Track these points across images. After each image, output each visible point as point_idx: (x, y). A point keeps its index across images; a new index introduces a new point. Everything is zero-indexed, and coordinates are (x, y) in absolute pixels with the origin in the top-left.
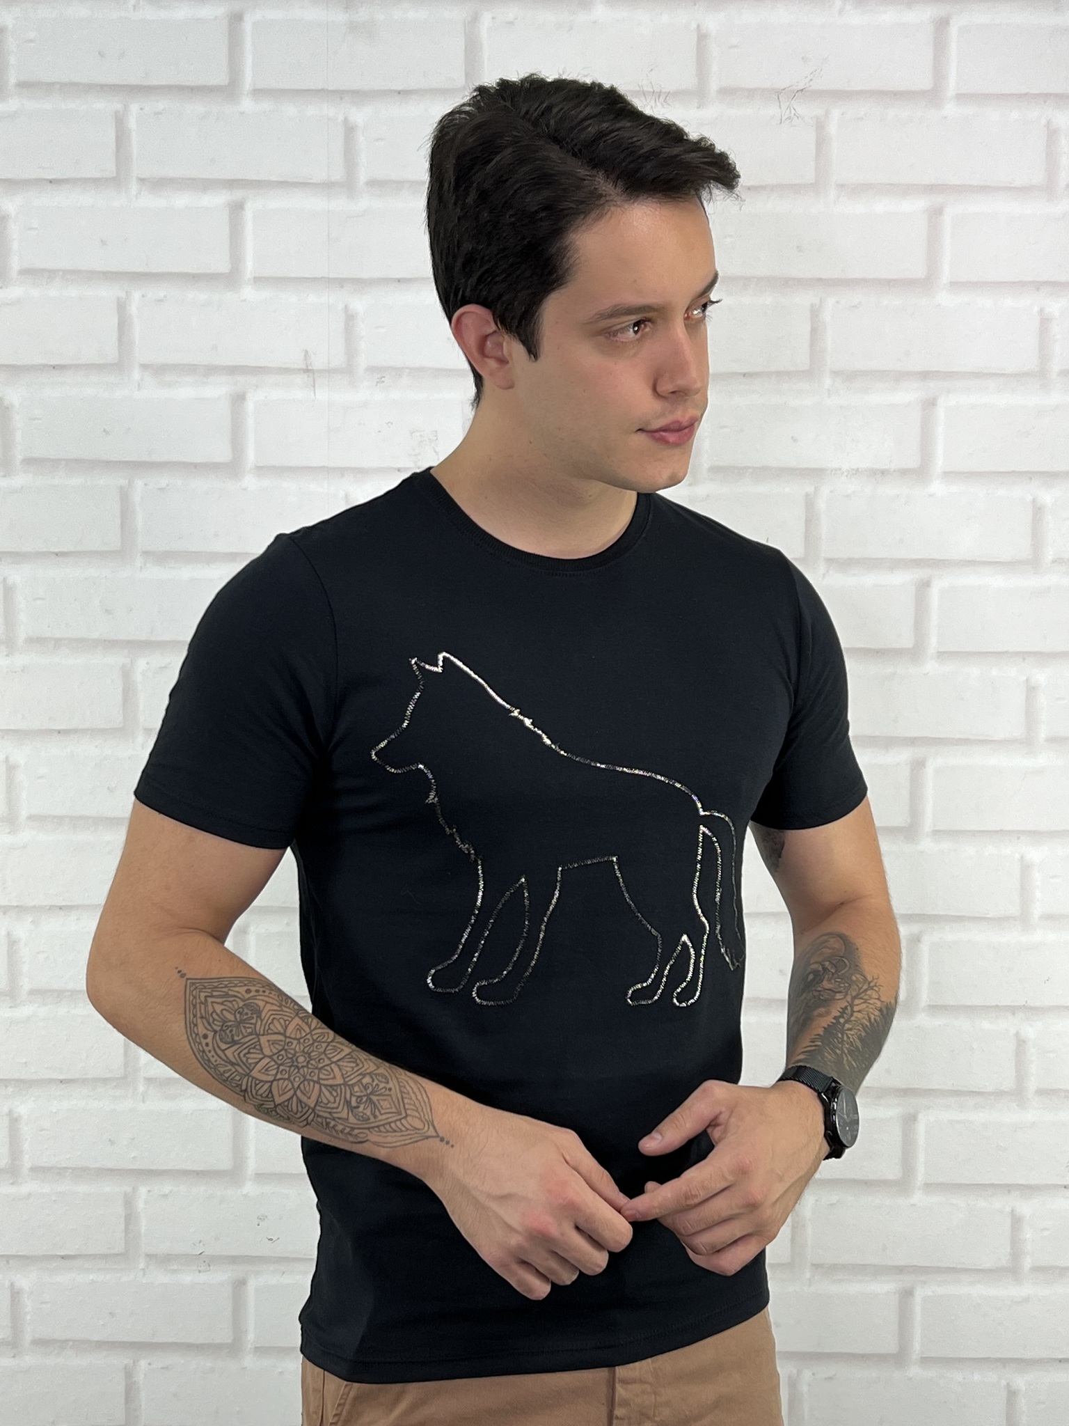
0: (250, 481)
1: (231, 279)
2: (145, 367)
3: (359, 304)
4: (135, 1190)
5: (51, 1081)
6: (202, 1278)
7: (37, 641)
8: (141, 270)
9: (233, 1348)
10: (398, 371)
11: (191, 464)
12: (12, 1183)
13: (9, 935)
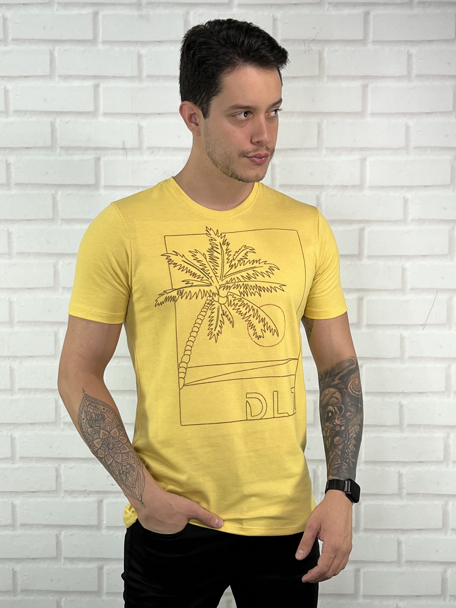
0: (102, 191)
1: (94, 114)
2: (62, 148)
3: (144, 123)
4: (60, 465)
5: (27, 424)
6: (86, 499)
7: (21, 254)
8: (60, 110)
9: (98, 527)
10: (159, 149)
11: (79, 185)
12: (12, 464)
13: (10, 367)
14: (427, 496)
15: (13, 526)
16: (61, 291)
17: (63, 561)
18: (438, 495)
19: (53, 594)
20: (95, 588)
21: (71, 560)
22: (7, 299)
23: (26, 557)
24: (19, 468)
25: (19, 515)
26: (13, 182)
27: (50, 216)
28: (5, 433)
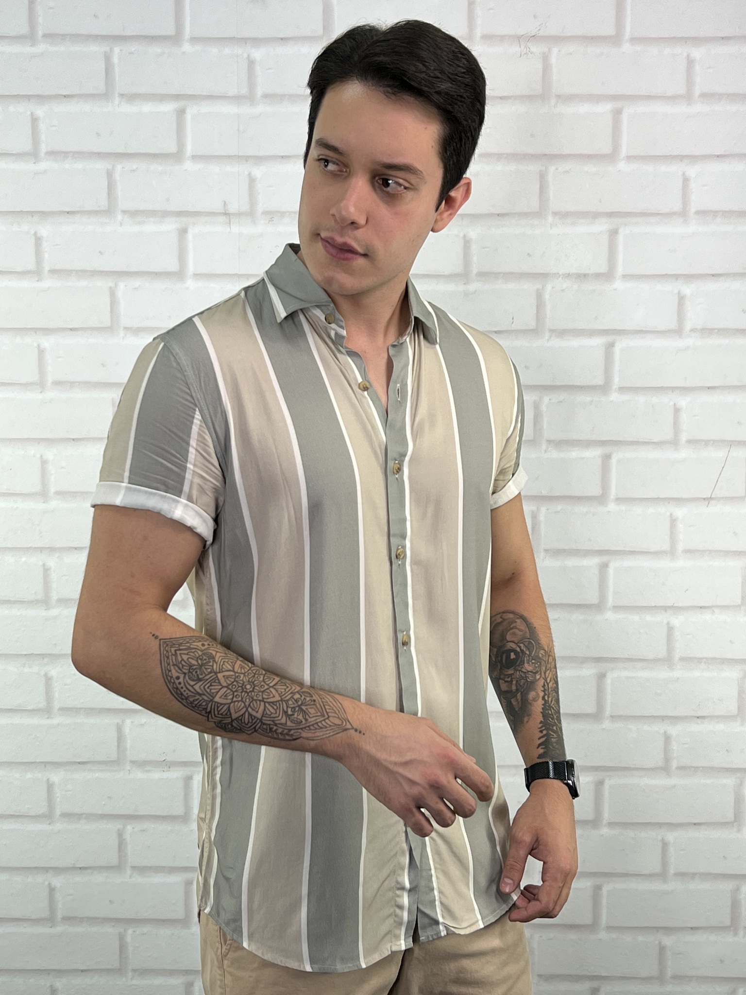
0: (190, 283)
1: (177, 156)
2: (124, 212)
3: (258, 172)
6: (166, 775)
7: (58, 383)
8: (121, 150)
9: (185, 818)
11: (154, 273)
12: (48, 718)
13: (44, 565)
14: (710, 770)
15: (48, 817)
17: (129, 871)
19: (113, 925)
20: (179, 914)
21: (143, 870)
22: (38, 456)
23: (71, 866)
24: (59, 725)
25: (58, 800)
26: (47, 267)
27: (107, 322)
28: (35, 669)
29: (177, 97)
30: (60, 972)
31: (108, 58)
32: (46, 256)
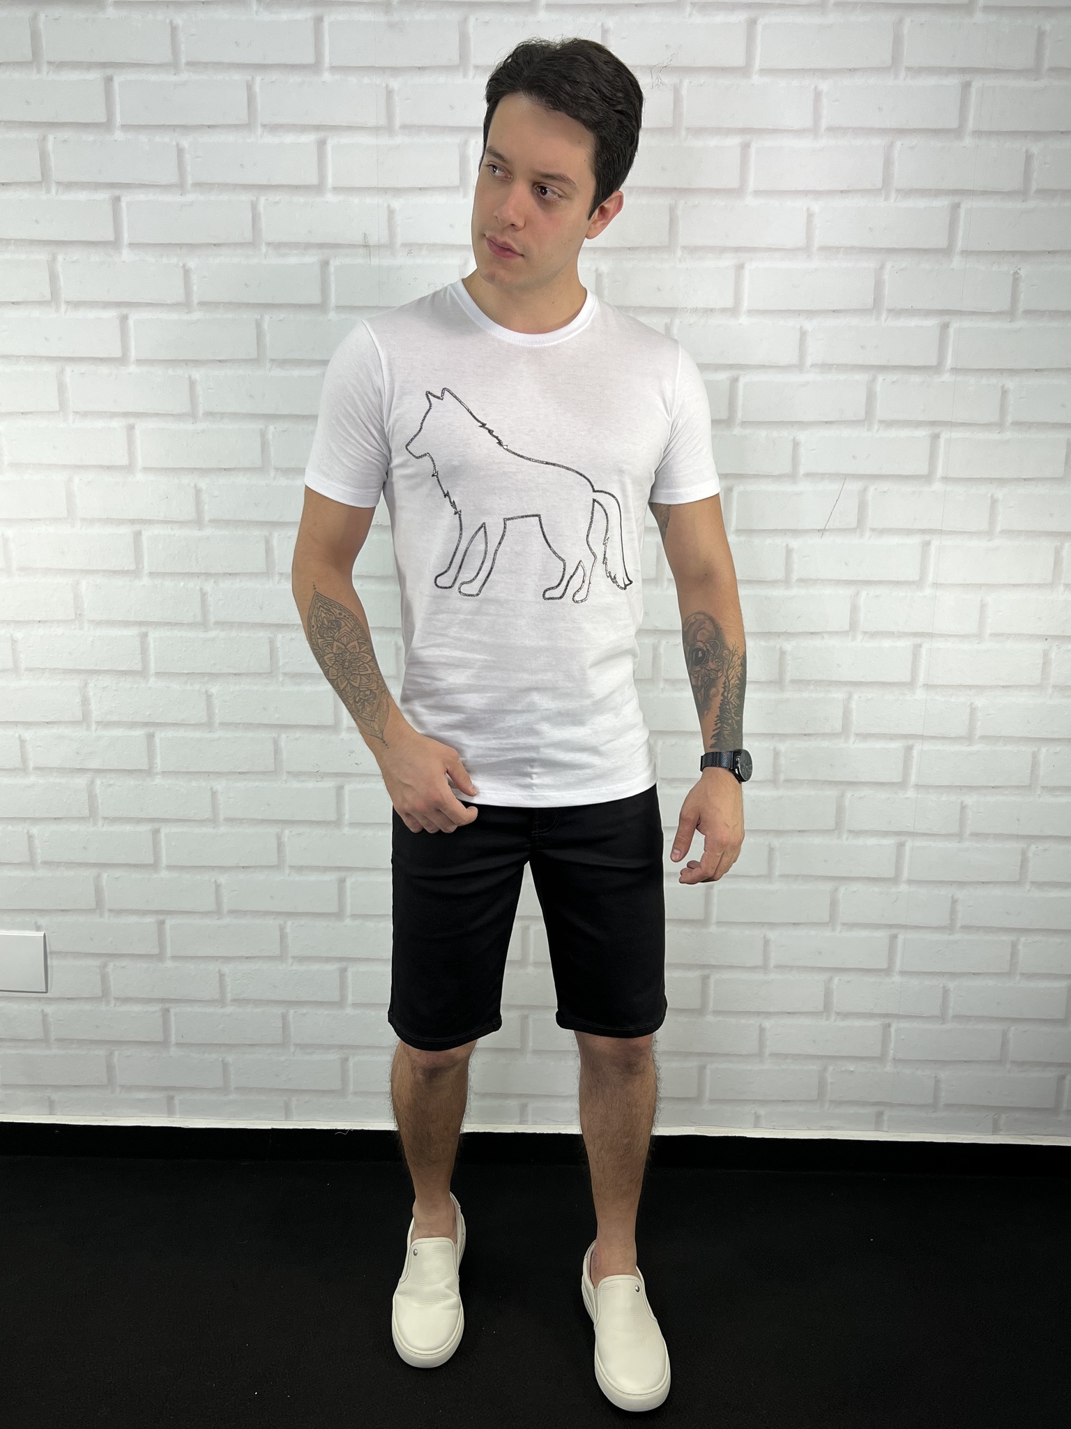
0: (332, 315)
1: (319, 188)
2: (269, 244)
3: (397, 204)
4: (279, 737)
6: (320, 785)
7: (210, 415)
8: (265, 182)
9: (337, 823)
10: (421, 246)
11: (297, 305)
12: (210, 732)
13: (201, 589)
14: (814, 783)
15: (214, 821)
16: (272, 474)
17: (287, 871)
18: (830, 783)
19: (274, 917)
20: (334, 908)
21: (300, 869)
22: (193, 485)
24: (220, 738)
25: (221, 806)
26: (195, 299)
27: (254, 355)
28: (197, 687)
29: (318, 128)
30: (227, 959)
31: (249, 87)
32: (195, 288)
